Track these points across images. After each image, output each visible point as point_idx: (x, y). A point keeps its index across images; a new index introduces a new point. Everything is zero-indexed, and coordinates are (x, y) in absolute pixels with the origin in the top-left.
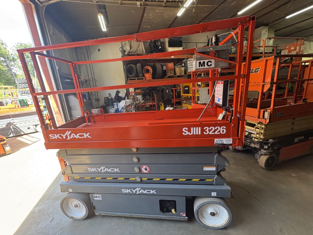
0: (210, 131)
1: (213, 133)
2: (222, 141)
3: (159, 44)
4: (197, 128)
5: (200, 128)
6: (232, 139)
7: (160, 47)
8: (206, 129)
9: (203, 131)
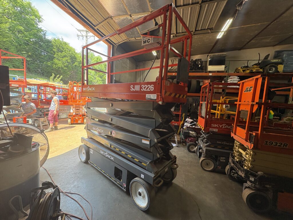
0: (144, 88)
1: (146, 90)
2: (150, 96)
3: (199, 63)
4: (138, 86)
5: (139, 86)
6: (156, 95)
7: (200, 66)
8: (143, 86)
9: (141, 88)
